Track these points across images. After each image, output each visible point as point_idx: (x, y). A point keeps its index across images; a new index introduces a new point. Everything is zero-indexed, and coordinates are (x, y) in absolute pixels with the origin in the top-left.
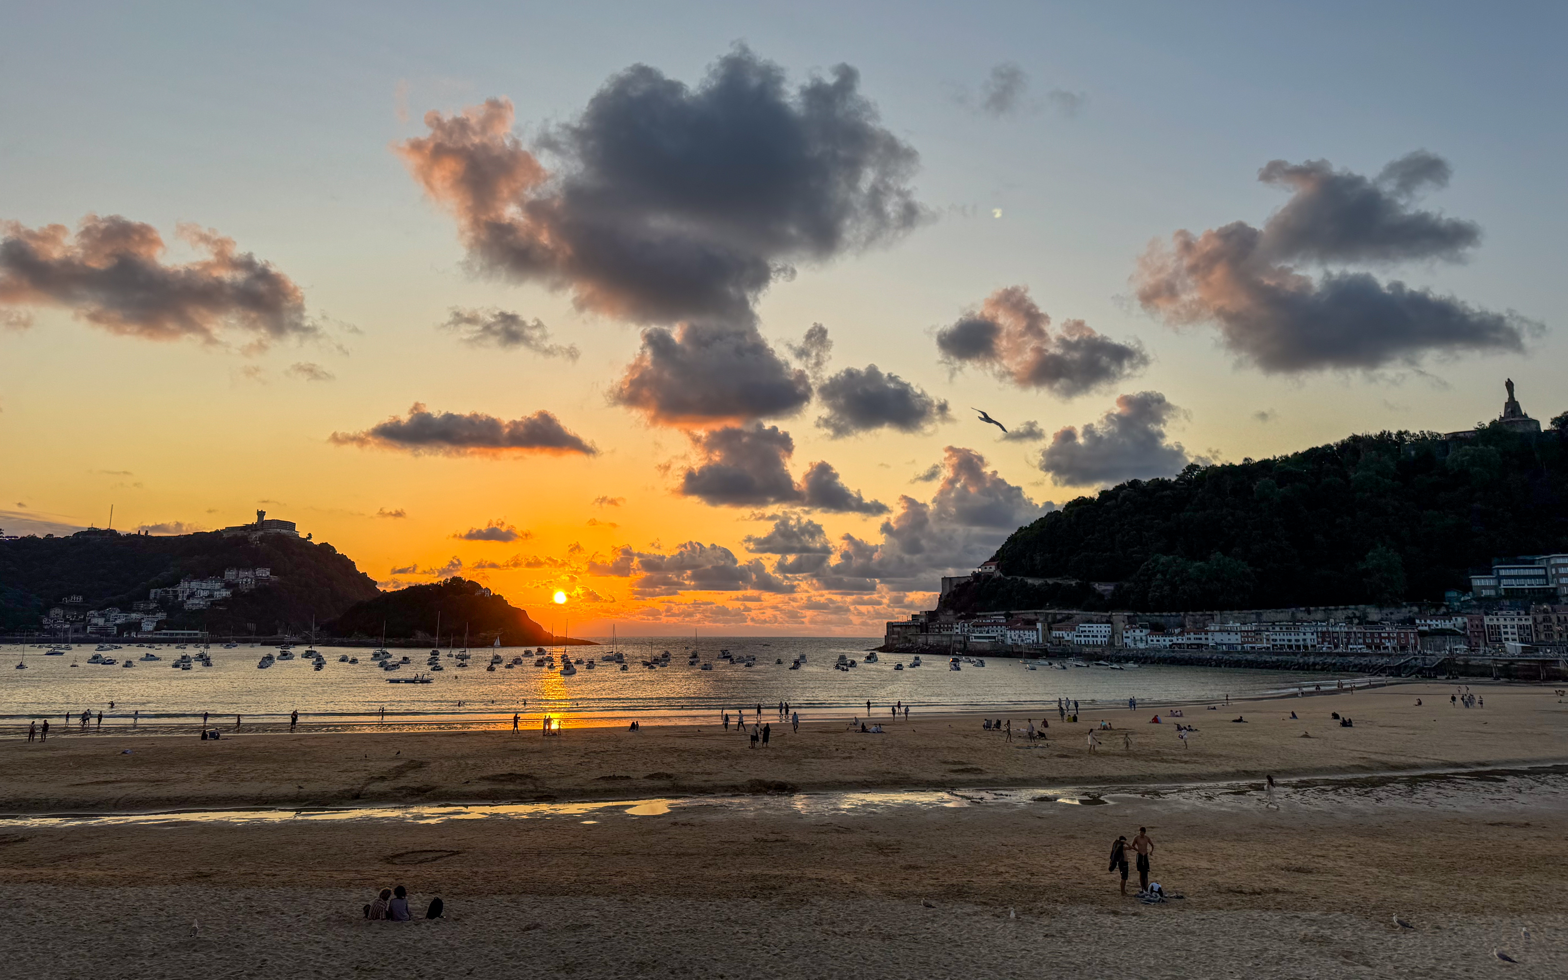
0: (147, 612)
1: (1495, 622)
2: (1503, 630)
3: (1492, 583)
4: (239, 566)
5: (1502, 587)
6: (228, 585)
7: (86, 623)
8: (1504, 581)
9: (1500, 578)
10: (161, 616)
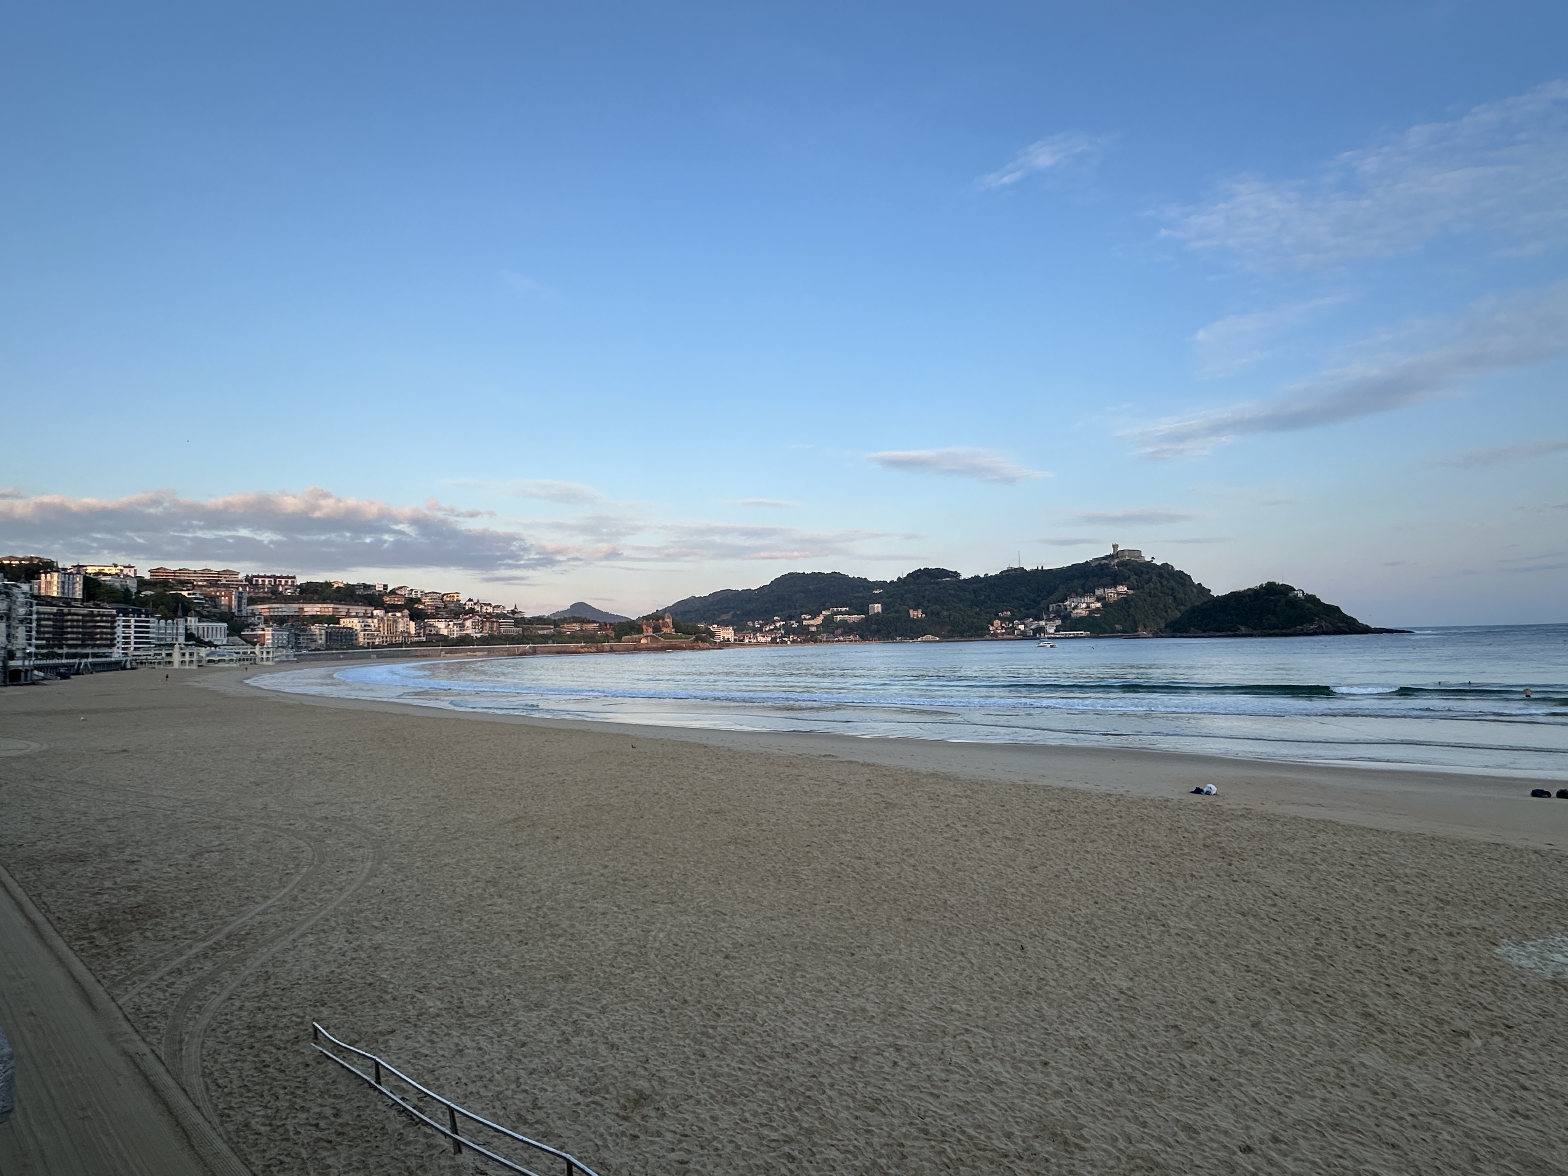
0: (1048, 620)
4: (1105, 586)
6: (1098, 599)
7: (1014, 628)
10: (1059, 622)
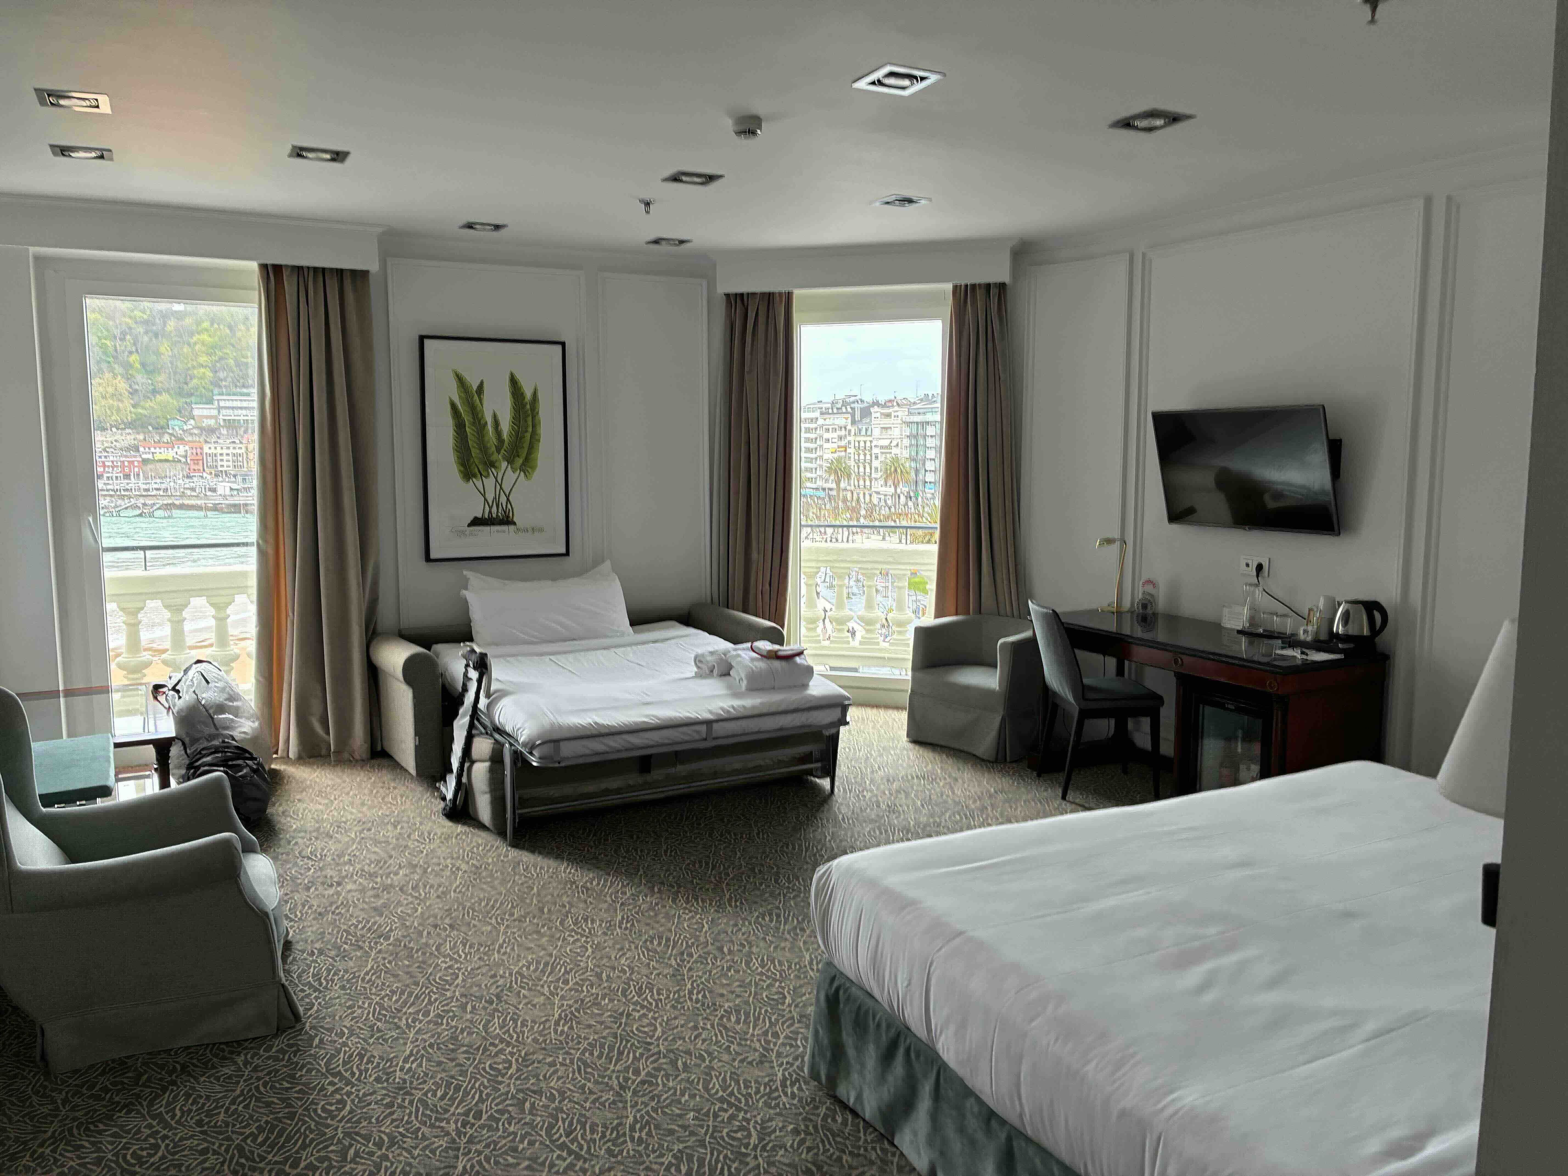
1: (213, 451)
2: (219, 458)
3: (214, 412)
5: (221, 417)
8: (223, 412)
9: (219, 408)
